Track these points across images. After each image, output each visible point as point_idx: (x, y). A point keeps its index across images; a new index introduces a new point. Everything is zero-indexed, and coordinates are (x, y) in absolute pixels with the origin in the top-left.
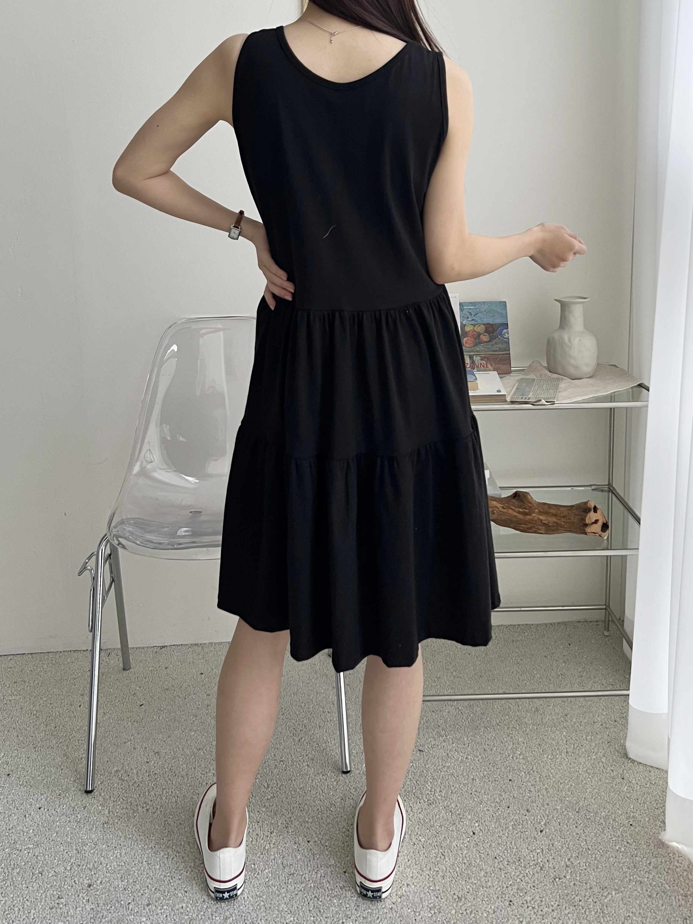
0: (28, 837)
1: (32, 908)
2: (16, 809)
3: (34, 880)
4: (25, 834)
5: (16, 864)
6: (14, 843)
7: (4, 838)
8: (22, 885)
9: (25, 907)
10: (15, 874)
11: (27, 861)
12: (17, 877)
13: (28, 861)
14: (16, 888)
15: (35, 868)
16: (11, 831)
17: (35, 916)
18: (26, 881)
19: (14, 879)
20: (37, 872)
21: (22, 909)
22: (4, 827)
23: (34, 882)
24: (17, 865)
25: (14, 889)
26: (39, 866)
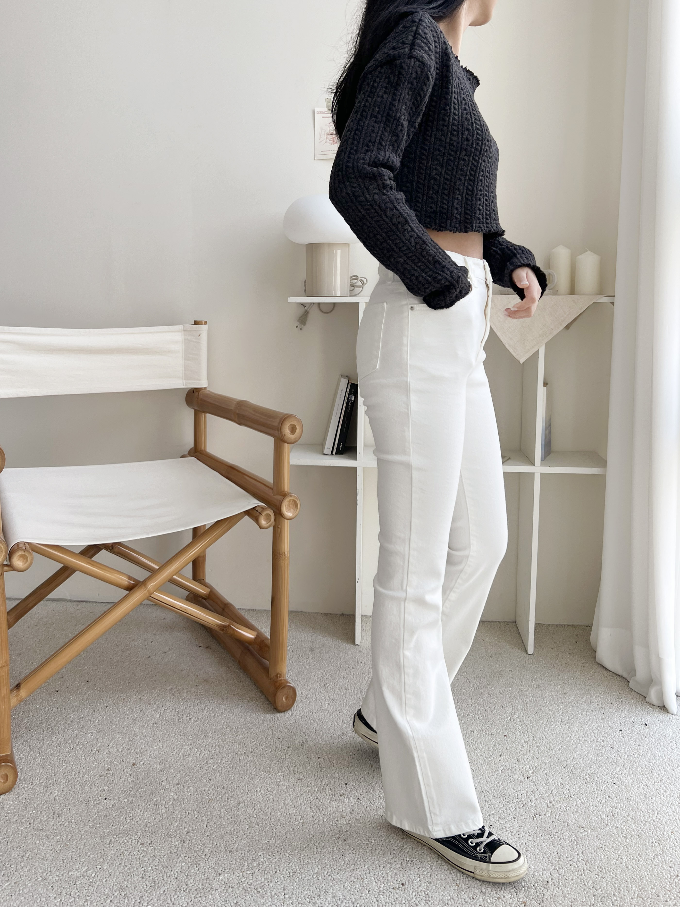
0: (93, 725)
1: (86, 774)
2: (88, 705)
3: (92, 755)
4: (92, 723)
5: (80, 742)
8: (82, 757)
9: (81, 772)
12: (79, 751)
13: (90, 742)
14: (77, 759)
15: (94, 746)
16: (81, 719)
17: (87, 779)
18: (85, 754)
19: (77, 752)
20: (96, 749)
23: (91, 756)
25: (75, 759)
26: (98, 746)
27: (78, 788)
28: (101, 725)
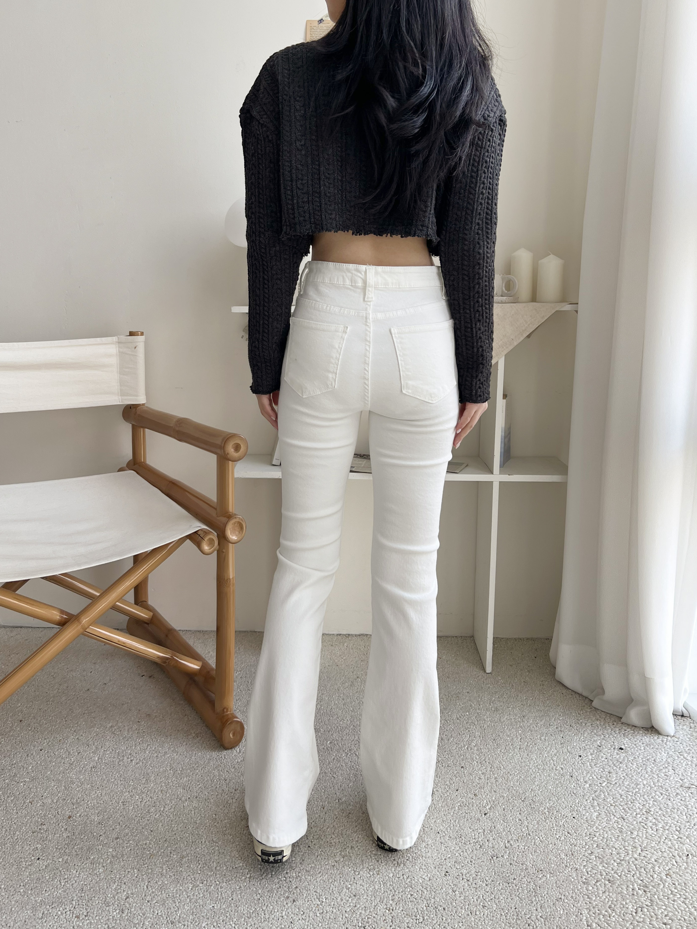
0: (26, 772)
1: (17, 831)
2: (21, 749)
3: (24, 807)
4: (25, 769)
6: (14, 776)
7: (6, 771)
8: (13, 810)
9: (12, 829)
10: (9, 801)
11: (21, 791)
12: (10, 804)
14: (8, 813)
15: (27, 797)
16: (13, 766)
17: (19, 837)
18: (17, 807)
19: (8, 805)
20: (28, 801)
21: (9, 830)
22: (8, 763)
23: (23, 809)
24: (13, 794)
25: (6, 813)
26: (30, 797)
27: (9, 848)
28: (35, 772)
